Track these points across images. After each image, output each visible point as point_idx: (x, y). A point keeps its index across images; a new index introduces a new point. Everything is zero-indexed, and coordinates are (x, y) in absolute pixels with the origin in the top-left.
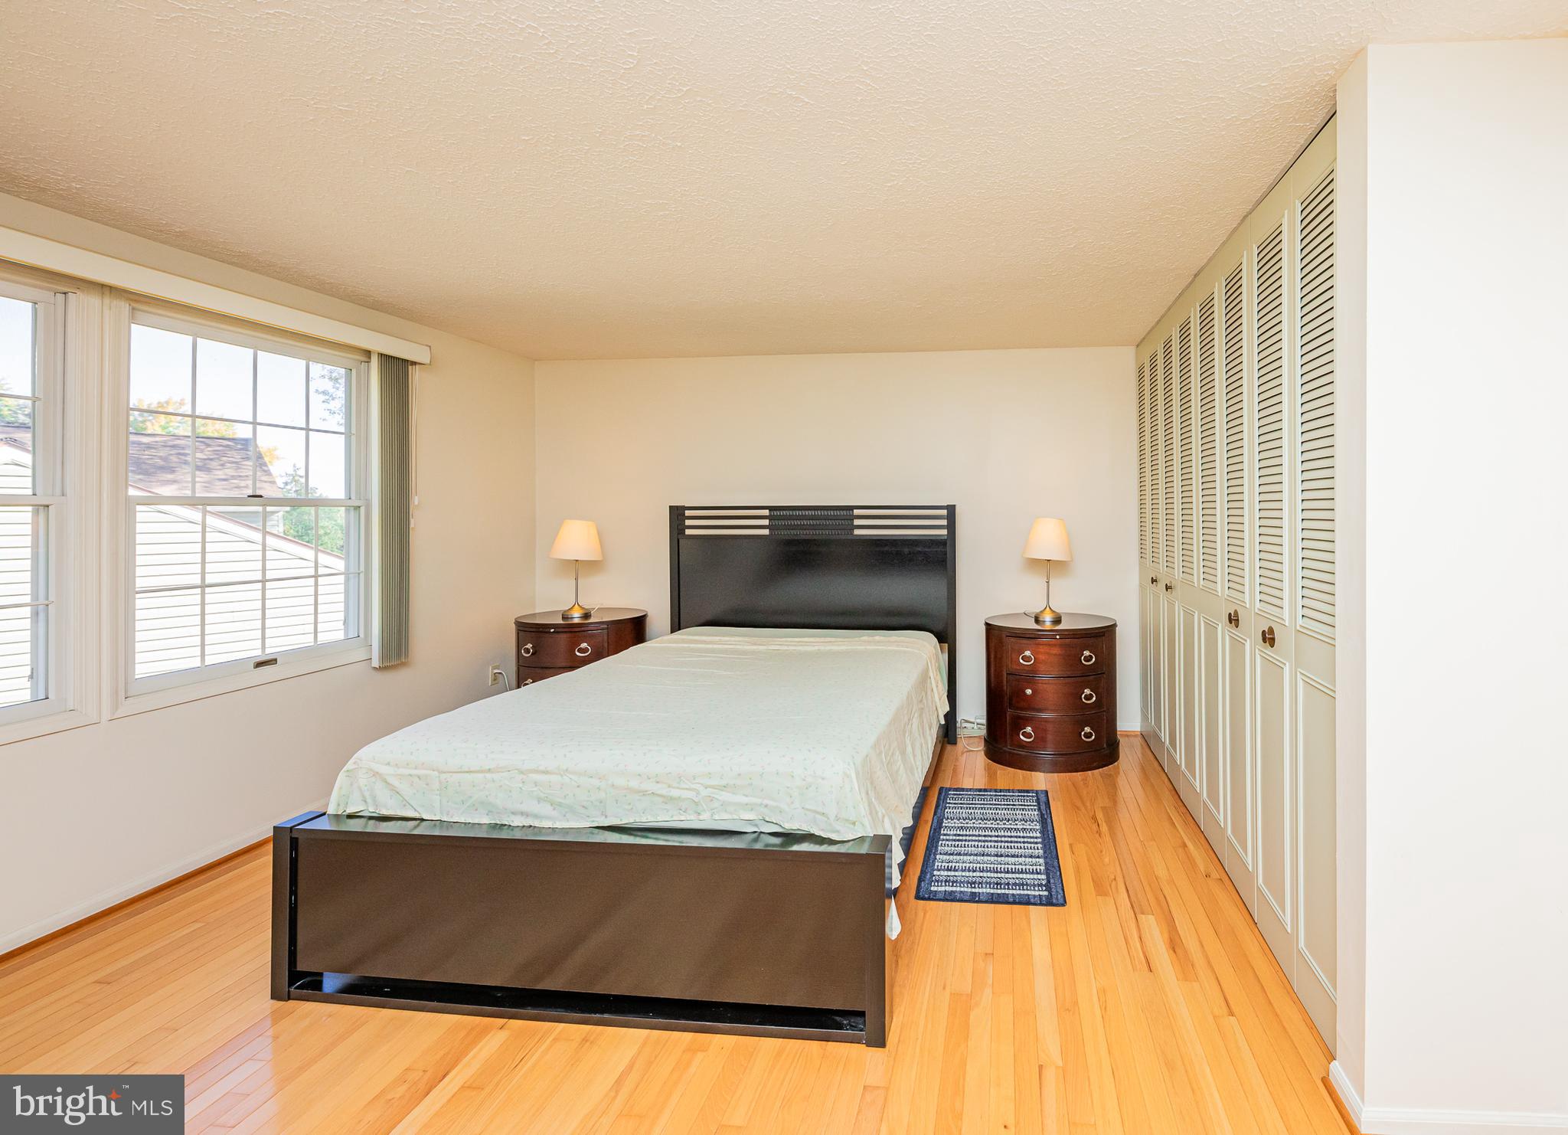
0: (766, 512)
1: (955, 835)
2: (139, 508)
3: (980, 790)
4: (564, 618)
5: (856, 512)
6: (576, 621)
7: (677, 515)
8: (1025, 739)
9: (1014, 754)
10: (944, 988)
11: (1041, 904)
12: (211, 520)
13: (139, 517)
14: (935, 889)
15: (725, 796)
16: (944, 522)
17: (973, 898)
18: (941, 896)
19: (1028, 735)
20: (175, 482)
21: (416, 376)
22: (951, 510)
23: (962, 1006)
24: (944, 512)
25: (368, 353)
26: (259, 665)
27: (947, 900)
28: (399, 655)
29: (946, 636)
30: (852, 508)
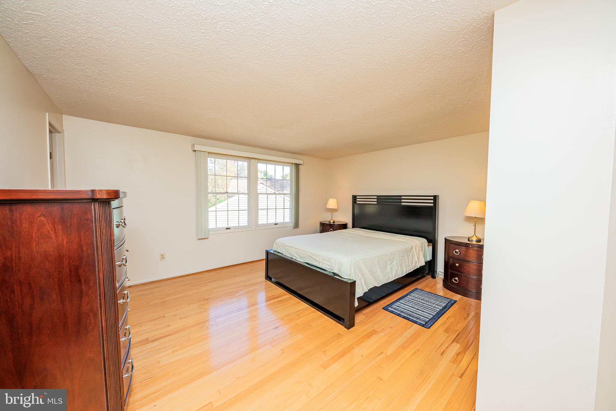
0: (376, 197)
1: (408, 300)
2: (259, 195)
3: (440, 296)
4: (329, 222)
5: (402, 197)
6: (332, 223)
7: (354, 198)
8: (454, 281)
9: (450, 286)
10: (372, 328)
11: (420, 325)
12: (285, 197)
13: (259, 197)
14: (390, 309)
15: (324, 262)
16: (432, 201)
17: (399, 315)
18: (389, 311)
19: (456, 281)
20: (287, 190)
21: (301, 167)
22: (435, 198)
23: (373, 333)
24: (432, 198)
25: (292, 163)
26: (275, 224)
27: (391, 312)
28: (297, 226)
29: (432, 241)
30: (401, 196)
